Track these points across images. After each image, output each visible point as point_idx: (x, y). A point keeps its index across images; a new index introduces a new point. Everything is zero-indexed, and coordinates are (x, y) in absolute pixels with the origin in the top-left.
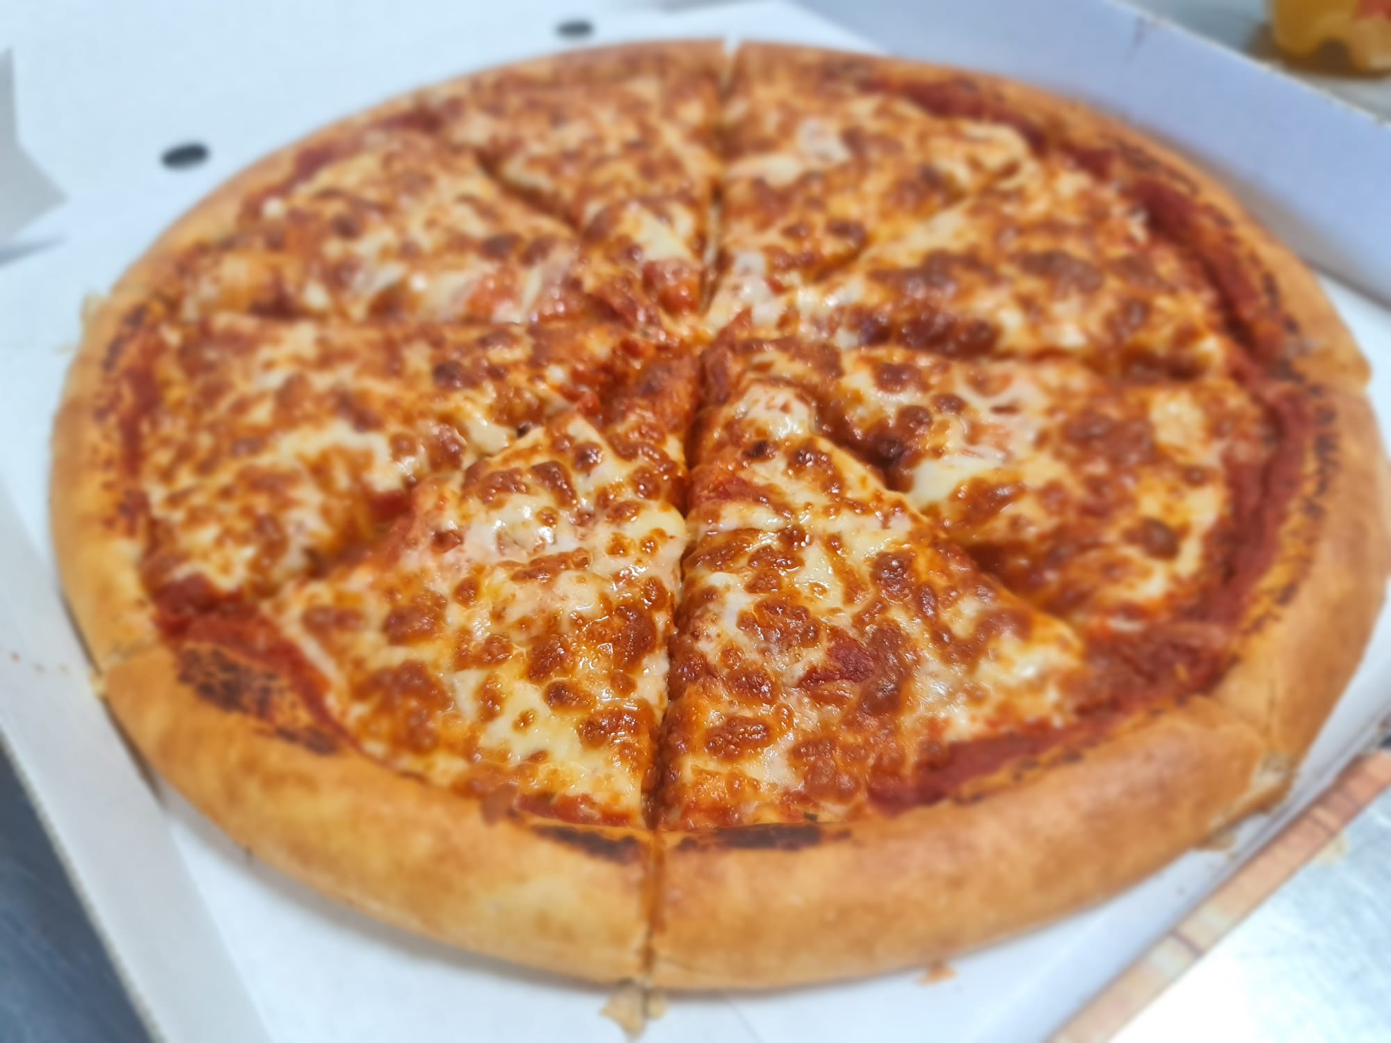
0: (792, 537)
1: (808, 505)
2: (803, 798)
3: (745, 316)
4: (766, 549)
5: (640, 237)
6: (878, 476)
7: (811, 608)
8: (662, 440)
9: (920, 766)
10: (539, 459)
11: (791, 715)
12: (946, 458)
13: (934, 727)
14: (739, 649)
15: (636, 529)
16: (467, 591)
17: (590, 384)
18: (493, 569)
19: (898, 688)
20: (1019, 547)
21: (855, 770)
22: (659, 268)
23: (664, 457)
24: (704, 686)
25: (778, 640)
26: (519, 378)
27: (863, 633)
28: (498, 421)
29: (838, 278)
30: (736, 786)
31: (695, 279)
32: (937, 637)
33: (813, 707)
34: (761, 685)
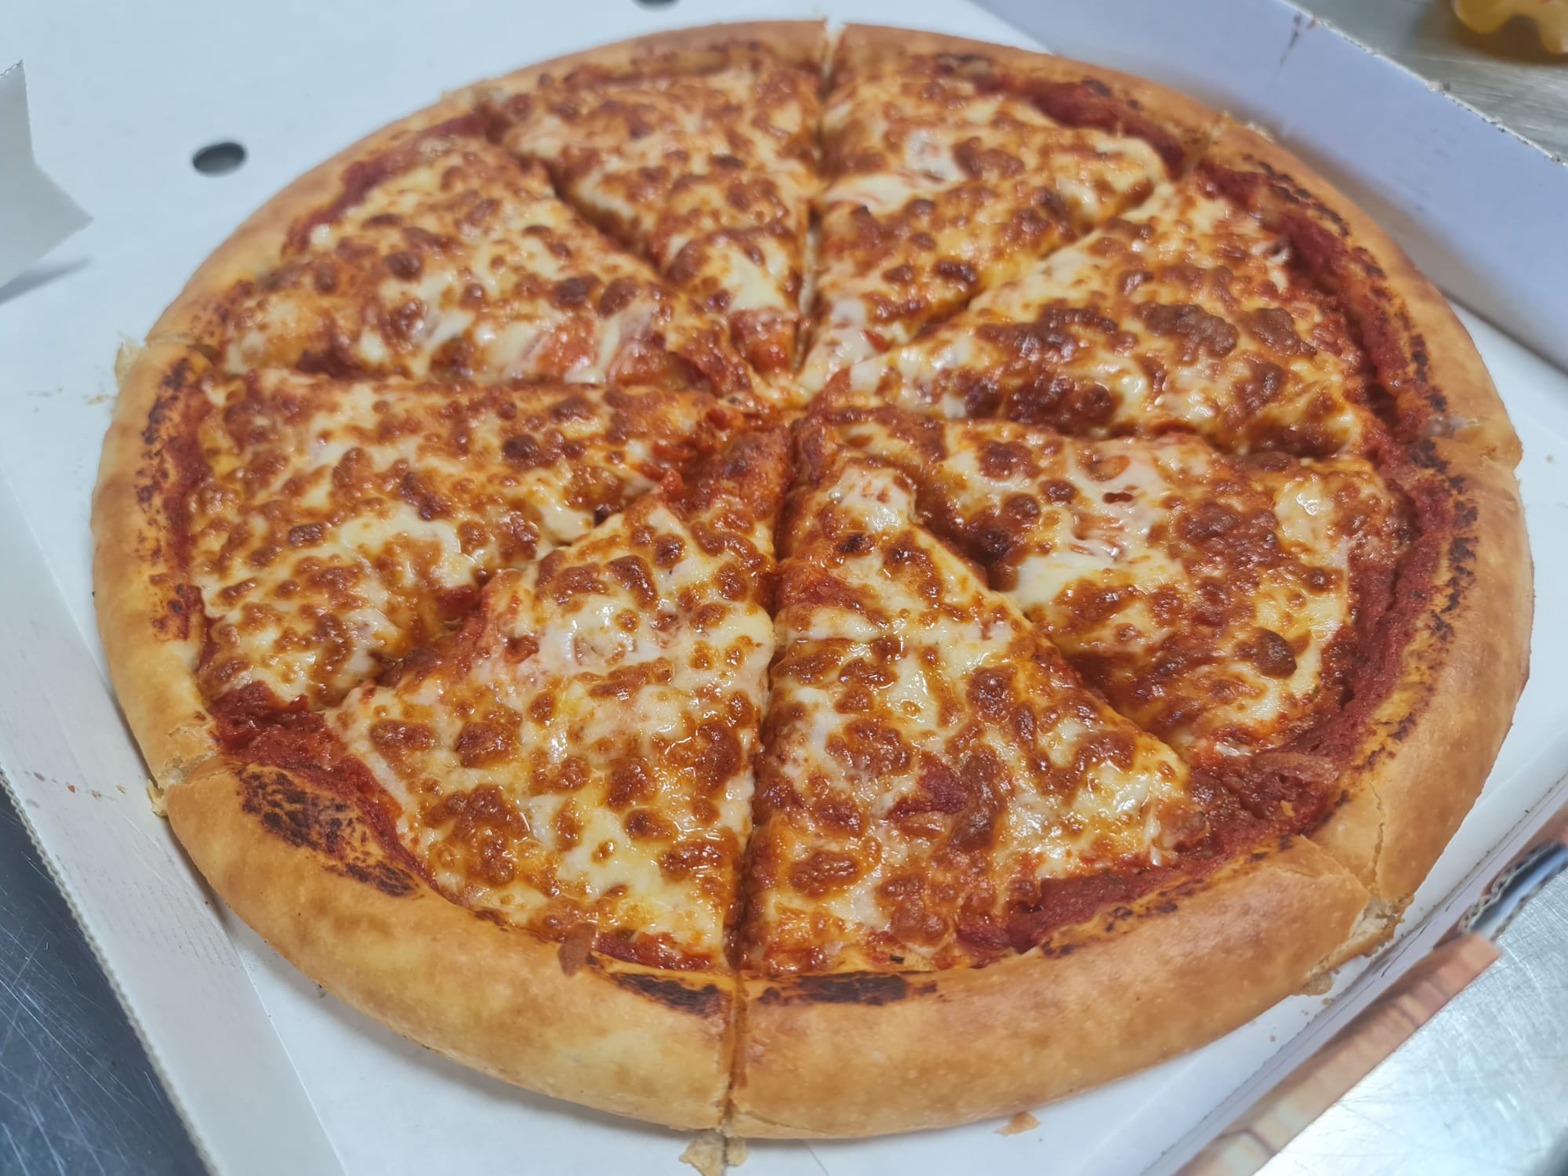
0: (886, 648)
1: (904, 613)
2: (889, 939)
3: (841, 380)
4: (858, 664)
5: (727, 282)
6: (979, 576)
7: (903, 730)
8: (750, 530)
9: (1010, 905)
10: (619, 553)
11: (879, 847)
12: (1054, 555)
13: (1027, 863)
14: (827, 776)
15: (721, 637)
16: (543, 708)
17: (674, 460)
18: (570, 681)
19: (991, 823)
20: (1128, 659)
21: (944, 910)
22: (749, 319)
23: (752, 552)
24: (789, 815)
25: (868, 766)
26: (595, 455)
27: (956, 761)
28: (573, 505)
29: (944, 334)
30: (821, 926)
31: (788, 331)
32: (1034, 766)
33: (902, 840)
34: (849, 817)
